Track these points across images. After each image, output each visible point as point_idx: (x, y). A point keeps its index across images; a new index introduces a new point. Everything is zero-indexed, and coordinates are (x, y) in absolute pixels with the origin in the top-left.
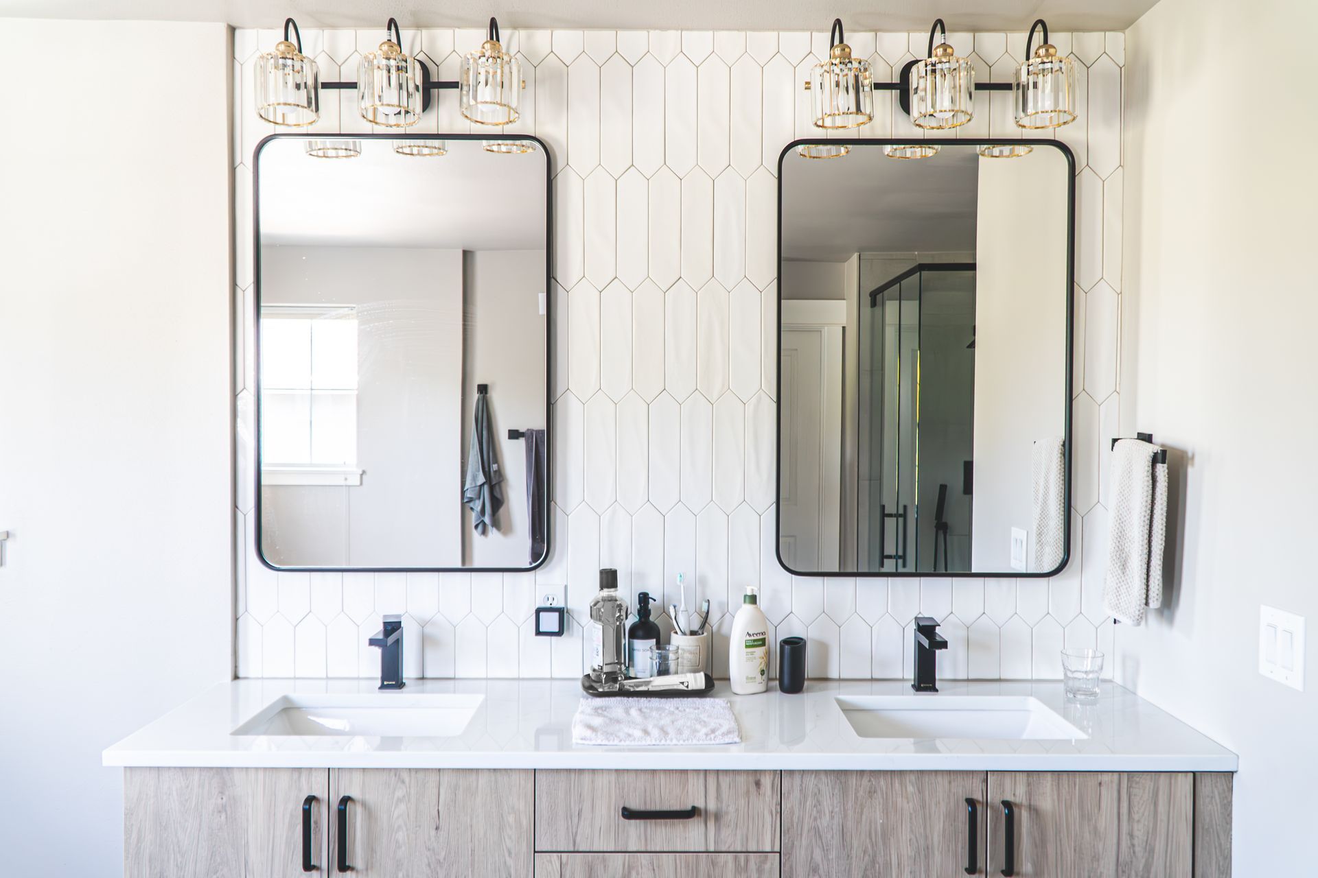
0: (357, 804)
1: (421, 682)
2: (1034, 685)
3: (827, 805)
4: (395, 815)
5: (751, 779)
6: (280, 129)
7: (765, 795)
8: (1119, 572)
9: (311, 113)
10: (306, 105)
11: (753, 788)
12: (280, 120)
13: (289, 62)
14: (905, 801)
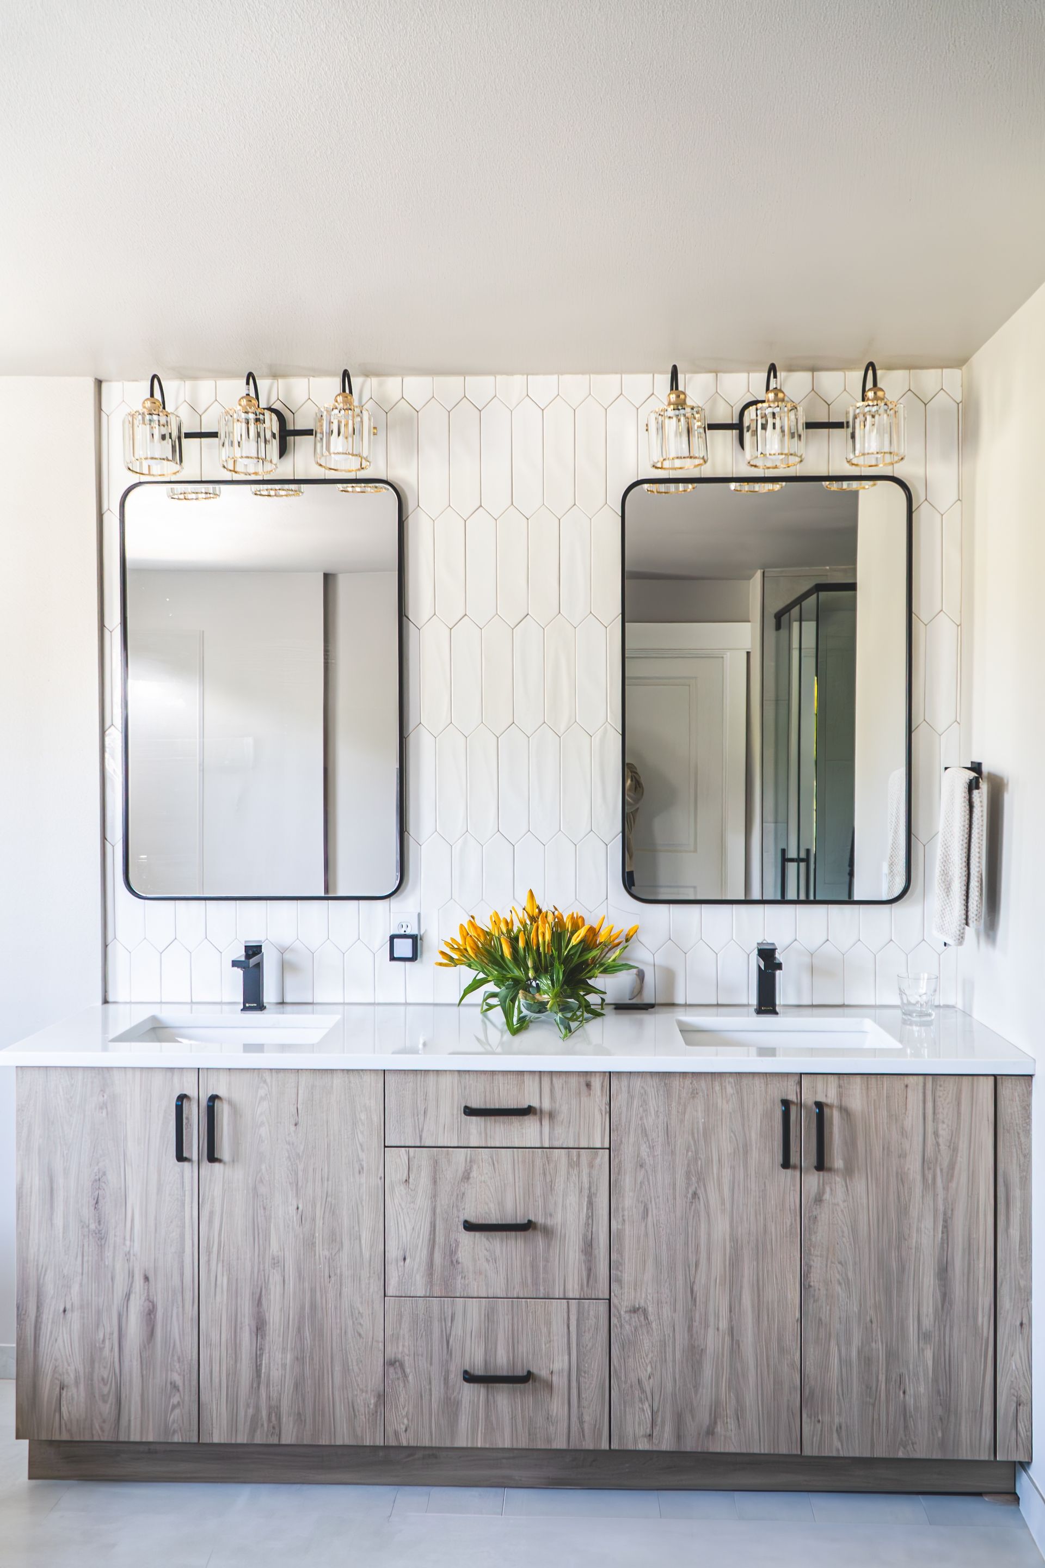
0: (224, 1102)
1: (281, 1006)
2: (878, 1011)
3: (652, 1104)
4: (258, 1112)
5: (582, 1080)
6: (143, 479)
7: (595, 1095)
8: (944, 895)
9: (176, 465)
10: (170, 458)
11: (584, 1088)
12: (145, 471)
13: (155, 417)
14: (724, 1102)
